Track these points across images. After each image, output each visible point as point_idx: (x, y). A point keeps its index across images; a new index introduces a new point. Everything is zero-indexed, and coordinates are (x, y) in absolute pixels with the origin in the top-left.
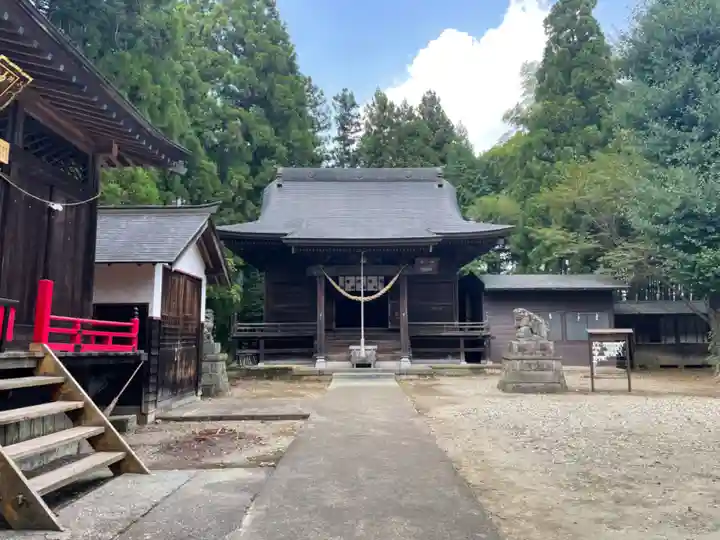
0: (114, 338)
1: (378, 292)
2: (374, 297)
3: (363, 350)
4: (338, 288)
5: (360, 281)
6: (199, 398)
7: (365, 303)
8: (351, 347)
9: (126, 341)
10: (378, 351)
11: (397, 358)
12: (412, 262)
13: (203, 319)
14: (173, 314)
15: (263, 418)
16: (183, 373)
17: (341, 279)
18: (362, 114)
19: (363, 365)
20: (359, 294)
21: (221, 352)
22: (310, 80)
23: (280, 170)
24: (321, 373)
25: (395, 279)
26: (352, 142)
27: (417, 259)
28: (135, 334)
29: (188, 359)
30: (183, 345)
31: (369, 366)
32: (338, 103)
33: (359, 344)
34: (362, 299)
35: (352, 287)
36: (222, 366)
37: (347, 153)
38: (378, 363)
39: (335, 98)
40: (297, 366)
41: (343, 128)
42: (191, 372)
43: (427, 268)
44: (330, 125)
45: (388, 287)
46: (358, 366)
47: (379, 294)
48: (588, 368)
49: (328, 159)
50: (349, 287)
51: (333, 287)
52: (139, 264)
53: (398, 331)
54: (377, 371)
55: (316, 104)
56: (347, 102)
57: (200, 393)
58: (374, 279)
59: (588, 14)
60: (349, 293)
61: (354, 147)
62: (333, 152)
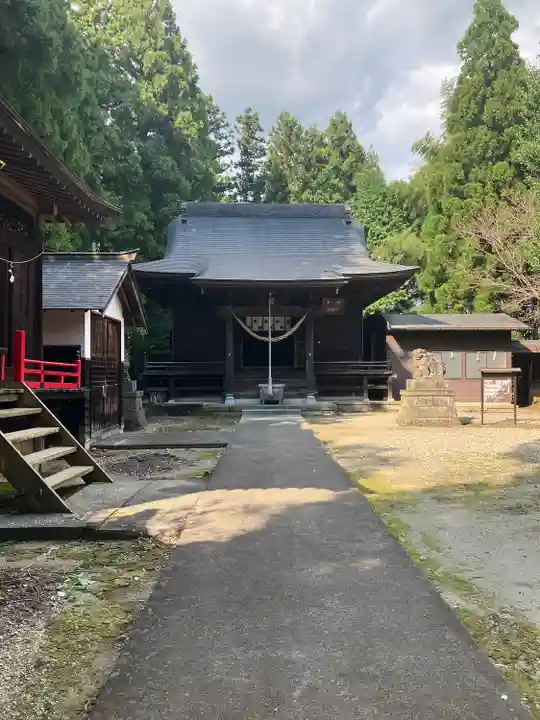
0: (65, 377)
1: (285, 332)
2: (281, 338)
3: (270, 387)
4: (245, 327)
5: (266, 322)
6: (121, 432)
7: (273, 343)
8: (260, 385)
9: (73, 380)
10: (285, 389)
11: (303, 396)
12: (319, 303)
13: (123, 359)
14: (99, 355)
15: (188, 446)
16: (110, 408)
17: (248, 319)
18: (267, 139)
19: (271, 402)
20: (265, 334)
21: (138, 389)
22: (211, 99)
23: (184, 204)
24: (231, 409)
25: (302, 320)
26: (256, 168)
27: (324, 300)
28: (78, 374)
29: (112, 396)
30: (108, 383)
31: (277, 402)
32: (242, 126)
33: (267, 382)
34: (270, 339)
35: (259, 328)
36: (139, 402)
37: (250, 180)
38: (285, 400)
39: (239, 120)
40: (205, 403)
41: (245, 152)
42: (115, 407)
43: (333, 307)
44: (232, 150)
45: (295, 329)
46: (267, 402)
47: (287, 335)
48: (479, 404)
49: (230, 187)
50: (256, 328)
51: (241, 326)
52: (72, 310)
53: (303, 369)
54: (285, 408)
55: (218, 127)
56: (250, 124)
57: (123, 427)
58: (281, 319)
59: (507, 38)
60: (257, 333)
61: (257, 173)
62: (234, 179)
